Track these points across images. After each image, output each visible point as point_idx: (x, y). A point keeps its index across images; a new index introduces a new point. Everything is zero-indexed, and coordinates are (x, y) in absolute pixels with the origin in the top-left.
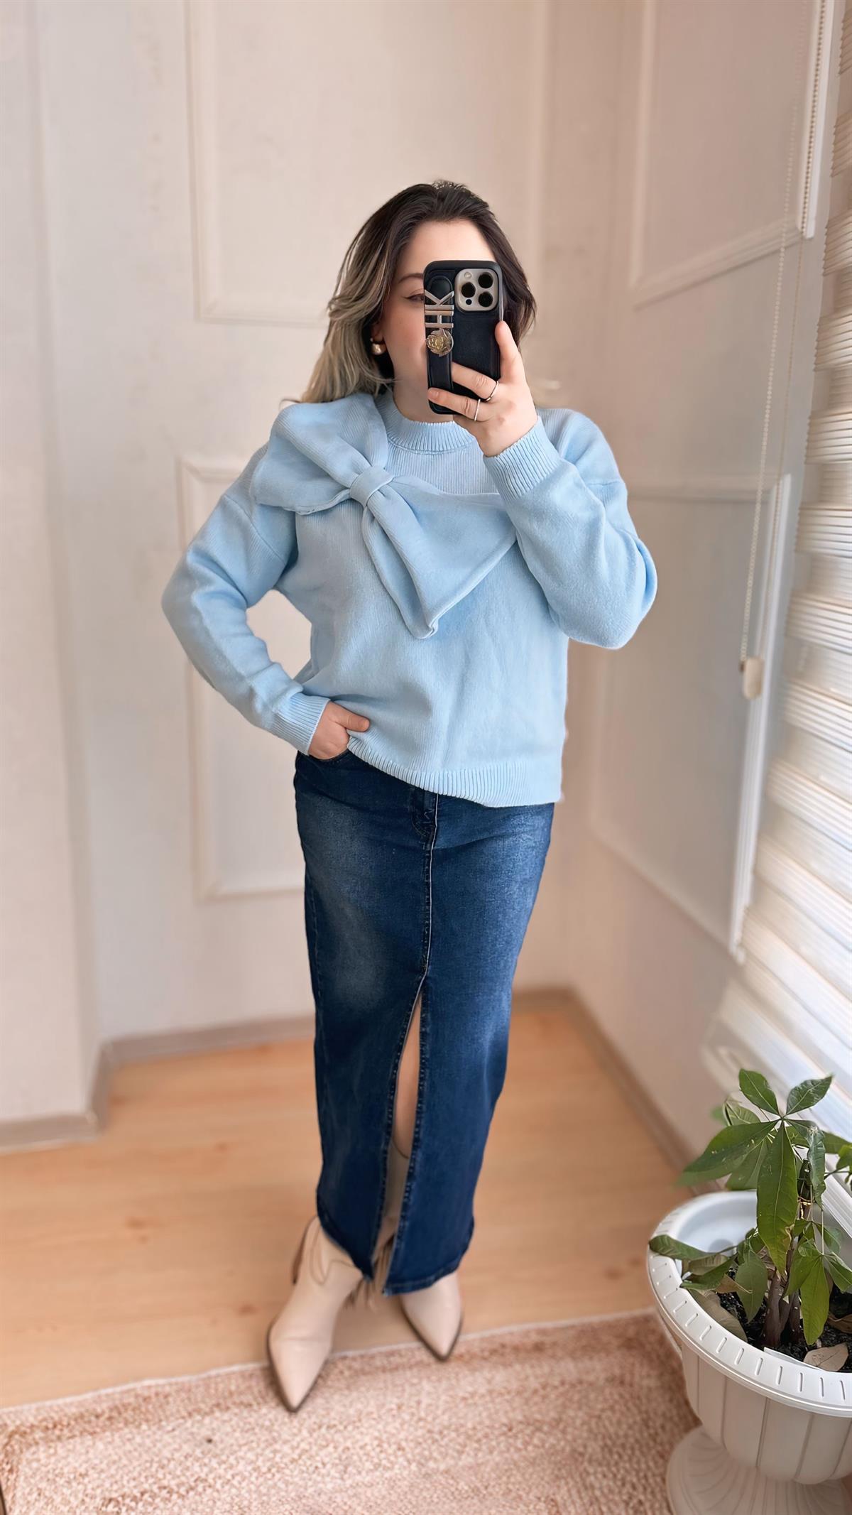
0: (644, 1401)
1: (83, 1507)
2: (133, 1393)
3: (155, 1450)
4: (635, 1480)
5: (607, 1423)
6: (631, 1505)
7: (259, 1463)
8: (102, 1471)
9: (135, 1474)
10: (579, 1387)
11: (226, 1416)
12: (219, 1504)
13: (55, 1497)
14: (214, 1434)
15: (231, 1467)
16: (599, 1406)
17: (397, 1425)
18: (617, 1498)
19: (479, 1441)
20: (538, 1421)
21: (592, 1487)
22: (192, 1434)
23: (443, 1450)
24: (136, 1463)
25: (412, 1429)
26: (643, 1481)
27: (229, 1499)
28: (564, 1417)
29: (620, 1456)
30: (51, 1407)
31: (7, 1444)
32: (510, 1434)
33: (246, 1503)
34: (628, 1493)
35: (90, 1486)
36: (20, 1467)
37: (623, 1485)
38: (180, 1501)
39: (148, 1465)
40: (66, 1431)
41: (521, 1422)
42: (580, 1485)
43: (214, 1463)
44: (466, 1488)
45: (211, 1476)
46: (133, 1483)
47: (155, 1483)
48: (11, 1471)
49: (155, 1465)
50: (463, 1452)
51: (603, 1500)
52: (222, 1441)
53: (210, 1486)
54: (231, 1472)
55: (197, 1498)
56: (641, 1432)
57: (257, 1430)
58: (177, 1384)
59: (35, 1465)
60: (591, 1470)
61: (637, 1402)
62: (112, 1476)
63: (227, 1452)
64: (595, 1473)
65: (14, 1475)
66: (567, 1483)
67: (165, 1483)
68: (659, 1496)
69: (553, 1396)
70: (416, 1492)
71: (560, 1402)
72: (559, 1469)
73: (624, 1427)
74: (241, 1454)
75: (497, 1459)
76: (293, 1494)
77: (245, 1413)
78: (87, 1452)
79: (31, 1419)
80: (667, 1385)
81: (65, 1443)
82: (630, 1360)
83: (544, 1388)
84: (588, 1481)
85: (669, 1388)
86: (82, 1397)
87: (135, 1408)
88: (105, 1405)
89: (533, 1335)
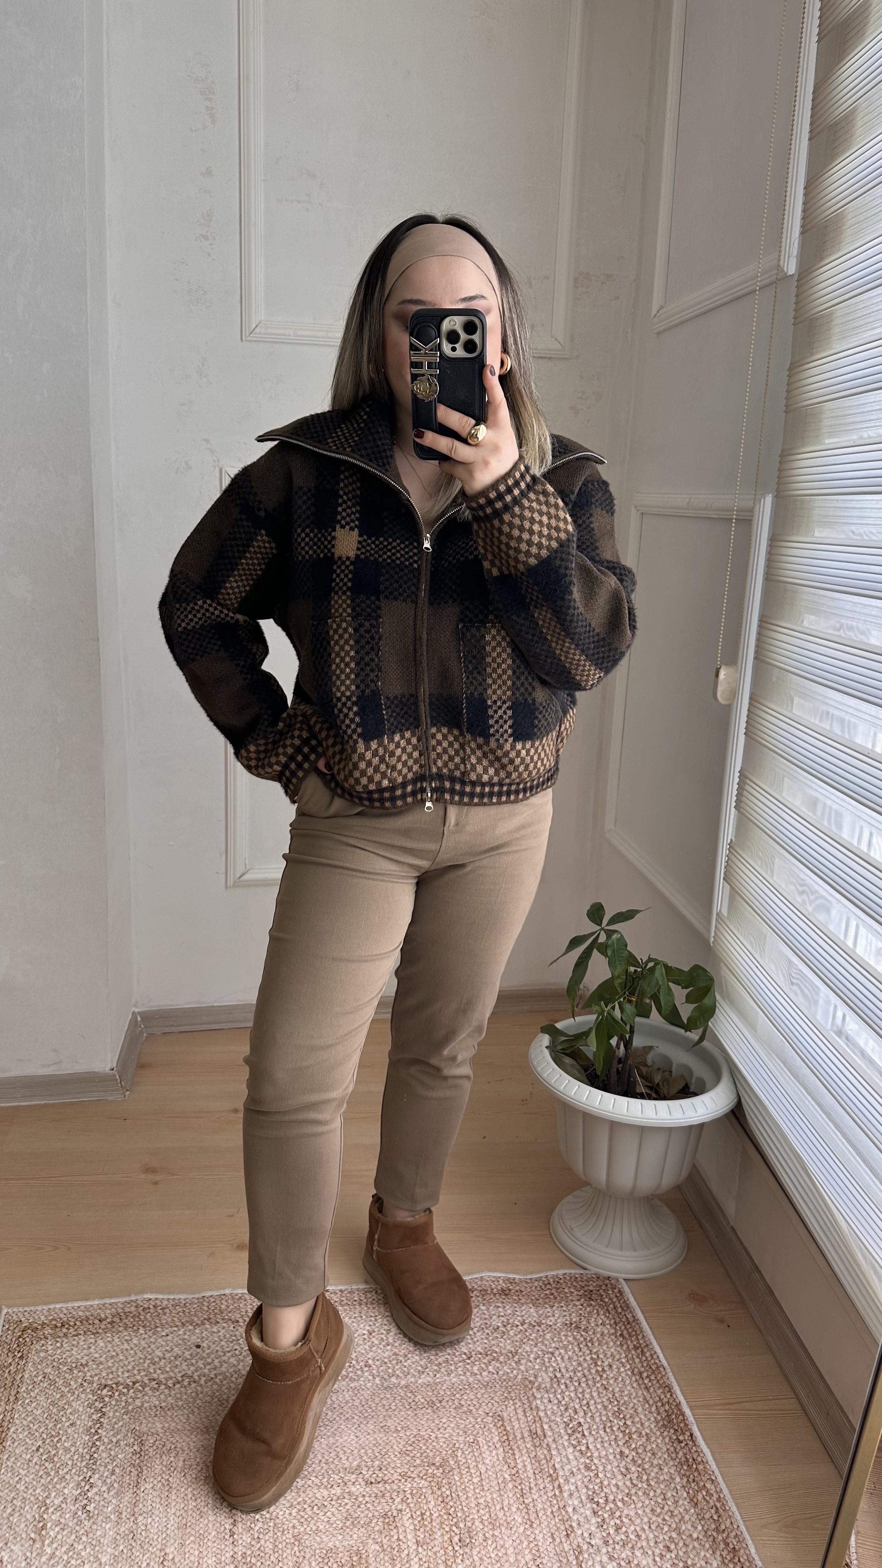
0: (596, 1344)
1: (81, 1390)
2: (134, 1304)
3: (149, 1350)
4: (577, 1407)
5: (559, 1359)
6: (571, 1426)
7: (240, 1367)
8: (101, 1363)
9: (130, 1367)
10: (537, 1328)
11: (215, 1330)
12: (201, 1396)
13: (57, 1380)
14: (203, 1342)
15: (215, 1369)
16: (553, 1345)
17: (367, 1347)
18: (558, 1419)
19: (440, 1364)
20: (496, 1352)
21: (537, 1408)
22: (183, 1339)
23: (405, 1369)
24: (131, 1359)
25: (379, 1351)
26: (585, 1408)
27: (210, 1393)
28: (520, 1351)
29: (566, 1387)
30: (60, 1309)
31: (20, 1337)
32: (468, 1361)
33: (225, 1397)
34: (570, 1416)
35: (88, 1374)
36: (30, 1355)
37: (566, 1409)
38: (166, 1391)
39: (141, 1361)
40: (72, 1330)
41: (481, 1354)
42: (526, 1406)
43: (200, 1363)
44: (422, 1400)
45: (196, 1374)
46: (126, 1375)
47: (146, 1376)
48: (21, 1358)
49: (148, 1362)
50: (423, 1372)
51: (545, 1420)
52: (209, 1348)
53: (194, 1382)
54: (214, 1372)
55: (182, 1389)
56: (589, 1370)
58: (174, 1300)
59: (42, 1354)
60: (539, 1396)
61: (590, 1344)
62: (109, 1367)
63: (212, 1356)
64: (542, 1398)
65: (24, 1361)
66: (514, 1404)
67: (155, 1376)
68: (597, 1420)
69: (511, 1333)
70: (377, 1400)
71: (517, 1338)
72: (510, 1392)
73: (574, 1363)
74: (224, 1358)
75: (455, 1380)
77: (232, 1327)
78: (90, 1348)
79: (43, 1318)
80: (619, 1333)
81: (71, 1339)
82: (588, 1309)
83: (505, 1326)
84: (534, 1403)
85: (621, 1335)
86: (89, 1303)
87: (135, 1316)
88: (108, 1311)
89: (501, 1282)
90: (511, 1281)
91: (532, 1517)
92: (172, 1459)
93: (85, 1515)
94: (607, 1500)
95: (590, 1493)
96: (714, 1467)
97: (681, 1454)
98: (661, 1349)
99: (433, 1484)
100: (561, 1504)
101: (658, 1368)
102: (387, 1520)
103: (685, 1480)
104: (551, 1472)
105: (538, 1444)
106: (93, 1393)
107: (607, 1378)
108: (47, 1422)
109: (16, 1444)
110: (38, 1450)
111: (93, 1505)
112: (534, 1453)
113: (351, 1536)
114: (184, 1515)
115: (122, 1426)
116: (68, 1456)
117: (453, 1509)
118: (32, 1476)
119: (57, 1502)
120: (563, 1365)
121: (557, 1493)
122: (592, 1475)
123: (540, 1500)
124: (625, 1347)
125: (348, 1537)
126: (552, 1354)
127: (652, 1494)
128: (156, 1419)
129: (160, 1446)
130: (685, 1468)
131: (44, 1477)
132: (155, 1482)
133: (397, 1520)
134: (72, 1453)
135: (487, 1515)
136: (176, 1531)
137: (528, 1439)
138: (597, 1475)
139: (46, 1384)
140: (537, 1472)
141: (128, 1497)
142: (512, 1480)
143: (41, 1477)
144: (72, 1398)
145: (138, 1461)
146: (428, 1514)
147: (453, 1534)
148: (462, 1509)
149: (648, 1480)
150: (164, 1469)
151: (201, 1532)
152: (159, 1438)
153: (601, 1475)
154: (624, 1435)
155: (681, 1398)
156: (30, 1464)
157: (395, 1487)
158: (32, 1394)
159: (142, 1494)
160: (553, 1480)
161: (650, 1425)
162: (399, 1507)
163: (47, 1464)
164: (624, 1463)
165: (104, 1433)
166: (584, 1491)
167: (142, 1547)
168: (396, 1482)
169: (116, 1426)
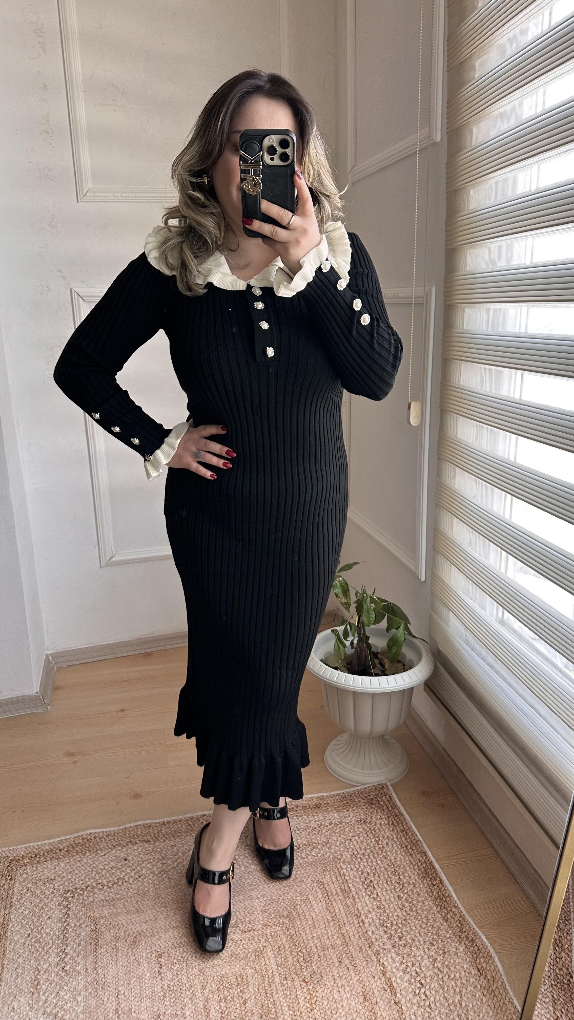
0: (377, 831)
1: (52, 895)
2: (81, 838)
3: (94, 865)
4: (369, 871)
5: (355, 843)
6: (366, 883)
7: (154, 869)
8: (64, 877)
9: (83, 878)
10: (340, 825)
11: (135, 847)
12: (131, 890)
13: (36, 891)
14: (128, 856)
15: (138, 873)
16: (351, 835)
18: (358, 880)
20: (315, 843)
21: (344, 875)
22: (116, 856)
24: (83, 872)
26: (374, 871)
27: (137, 888)
28: (330, 841)
29: (361, 859)
30: (33, 846)
31: (8, 866)
33: (146, 889)
34: (365, 877)
35: (56, 885)
36: (16, 877)
37: (362, 873)
38: (108, 890)
39: (90, 873)
40: (42, 858)
41: (306, 845)
42: (337, 874)
43: (128, 870)
45: (126, 877)
46: (81, 882)
47: (94, 882)
48: (11, 879)
49: (94, 873)
51: (350, 881)
53: (126, 882)
55: (118, 887)
56: (374, 848)
57: (153, 854)
58: (106, 832)
59: (25, 876)
60: (344, 867)
61: (373, 832)
62: (69, 879)
63: (136, 865)
64: (346, 868)
65: (13, 882)
66: (330, 874)
67: (100, 881)
68: (382, 878)
69: (324, 831)
71: (328, 833)
72: (326, 867)
73: (365, 844)
74: (143, 865)
76: (173, 884)
77: (146, 845)
78: (55, 868)
79: (22, 853)
80: (391, 823)
81: (43, 864)
82: (371, 810)
83: (319, 827)
84: (342, 872)
85: (393, 824)
86: (51, 841)
87: (82, 845)
88: (64, 845)
89: (315, 800)
90: (321, 798)
91: (347, 941)
92: (117, 931)
93: (64, 974)
94: (392, 925)
95: (381, 922)
96: (456, 899)
97: (435, 892)
98: (417, 829)
99: (284, 928)
100: (364, 931)
101: (417, 842)
102: (257, 954)
103: (439, 908)
104: (357, 912)
105: (347, 896)
106: (61, 896)
107: (386, 852)
108: (33, 918)
109: (14, 934)
110: (29, 936)
111: (68, 966)
112: (345, 902)
113: (236, 966)
114: (128, 965)
115: (82, 915)
116: (49, 938)
117: (298, 942)
118: (27, 953)
119: (45, 967)
120: (358, 846)
121: (361, 924)
122: (382, 911)
123: (351, 930)
124: (395, 831)
125: (233, 967)
126: (350, 840)
127: (419, 918)
128: (104, 908)
129: (108, 925)
130: (438, 900)
131: (35, 952)
132: (107, 947)
133: (263, 952)
134: (52, 935)
135: (319, 943)
136: (124, 976)
137: (340, 894)
138: (385, 911)
139: (29, 895)
140: (347, 913)
141: (91, 958)
142: (333, 920)
143: (33, 952)
144: (47, 901)
145: (95, 936)
146: (282, 947)
147: (299, 957)
148: (303, 941)
149: (416, 910)
150: (112, 938)
151: (140, 974)
152: (106, 920)
153: (387, 911)
154: (399, 886)
155: (432, 859)
156: (25, 946)
157: (260, 933)
158: (21, 901)
159: (100, 956)
160: (358, 916)
161: (415, 878)
162: (264, 944)
163: (36, 944)
164: (401, 902)
165: (71, 921)
166: (378, 921)
167: (103, 989)
168: (261, 929)
169: (78, 915)
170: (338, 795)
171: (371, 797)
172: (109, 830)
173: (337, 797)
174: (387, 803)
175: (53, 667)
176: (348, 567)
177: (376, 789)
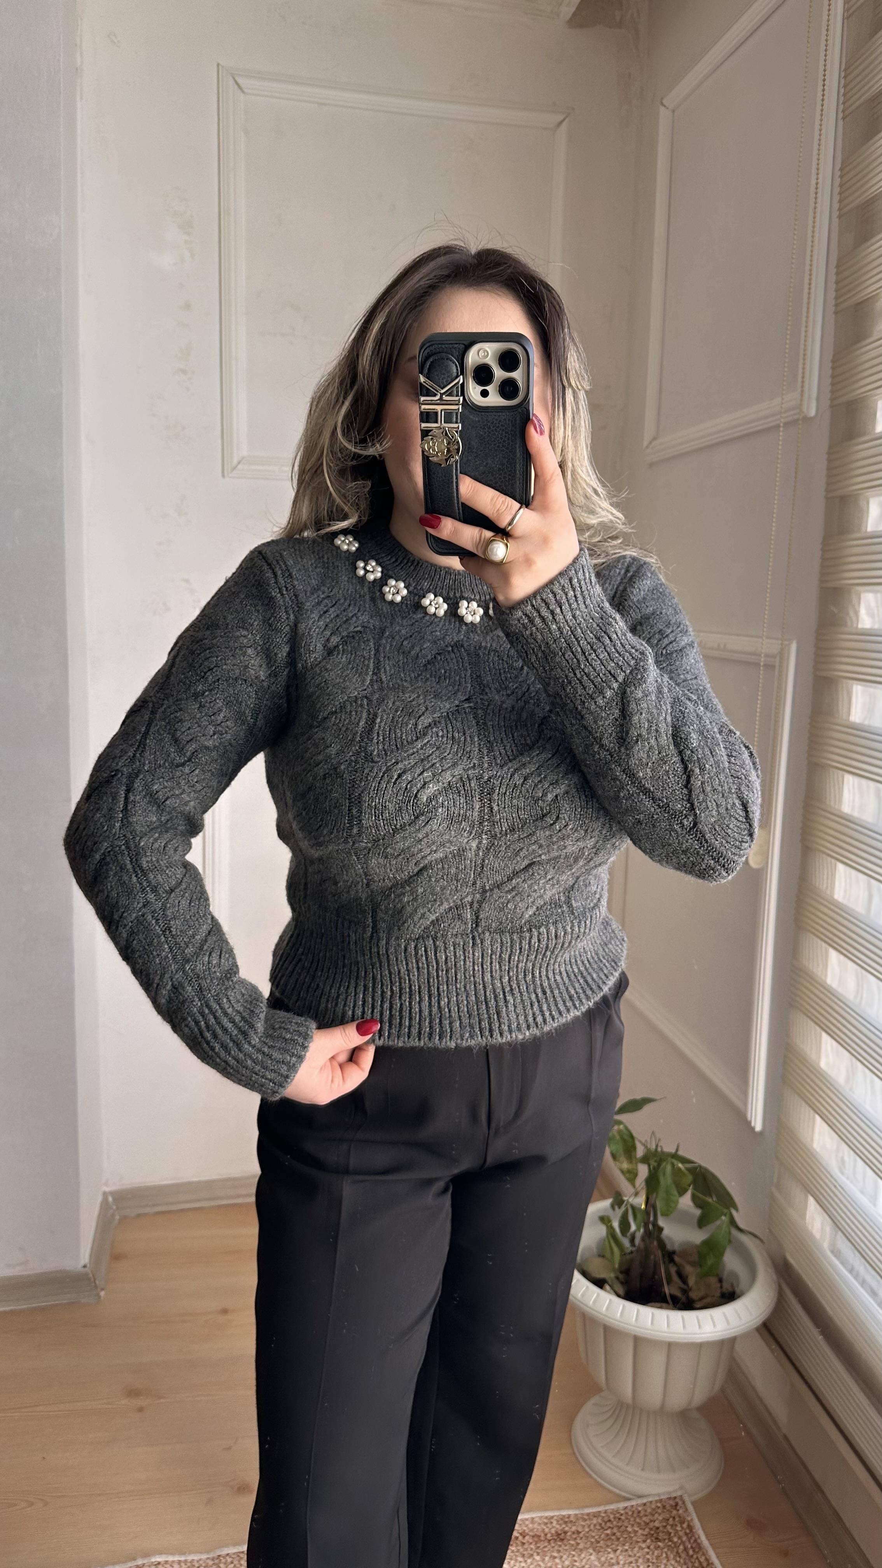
89: (555, 1523)
90: (565, 1520)
170: (596, 1515)
171: (657, 1524)
172: (190, 1558)
173: (595, 1521)
174: (684, 1539)
175: (113, 1215)
176: (634, 1106)
177: (664, 1507)
